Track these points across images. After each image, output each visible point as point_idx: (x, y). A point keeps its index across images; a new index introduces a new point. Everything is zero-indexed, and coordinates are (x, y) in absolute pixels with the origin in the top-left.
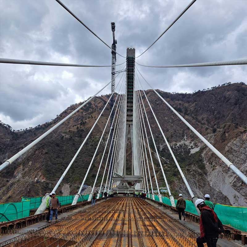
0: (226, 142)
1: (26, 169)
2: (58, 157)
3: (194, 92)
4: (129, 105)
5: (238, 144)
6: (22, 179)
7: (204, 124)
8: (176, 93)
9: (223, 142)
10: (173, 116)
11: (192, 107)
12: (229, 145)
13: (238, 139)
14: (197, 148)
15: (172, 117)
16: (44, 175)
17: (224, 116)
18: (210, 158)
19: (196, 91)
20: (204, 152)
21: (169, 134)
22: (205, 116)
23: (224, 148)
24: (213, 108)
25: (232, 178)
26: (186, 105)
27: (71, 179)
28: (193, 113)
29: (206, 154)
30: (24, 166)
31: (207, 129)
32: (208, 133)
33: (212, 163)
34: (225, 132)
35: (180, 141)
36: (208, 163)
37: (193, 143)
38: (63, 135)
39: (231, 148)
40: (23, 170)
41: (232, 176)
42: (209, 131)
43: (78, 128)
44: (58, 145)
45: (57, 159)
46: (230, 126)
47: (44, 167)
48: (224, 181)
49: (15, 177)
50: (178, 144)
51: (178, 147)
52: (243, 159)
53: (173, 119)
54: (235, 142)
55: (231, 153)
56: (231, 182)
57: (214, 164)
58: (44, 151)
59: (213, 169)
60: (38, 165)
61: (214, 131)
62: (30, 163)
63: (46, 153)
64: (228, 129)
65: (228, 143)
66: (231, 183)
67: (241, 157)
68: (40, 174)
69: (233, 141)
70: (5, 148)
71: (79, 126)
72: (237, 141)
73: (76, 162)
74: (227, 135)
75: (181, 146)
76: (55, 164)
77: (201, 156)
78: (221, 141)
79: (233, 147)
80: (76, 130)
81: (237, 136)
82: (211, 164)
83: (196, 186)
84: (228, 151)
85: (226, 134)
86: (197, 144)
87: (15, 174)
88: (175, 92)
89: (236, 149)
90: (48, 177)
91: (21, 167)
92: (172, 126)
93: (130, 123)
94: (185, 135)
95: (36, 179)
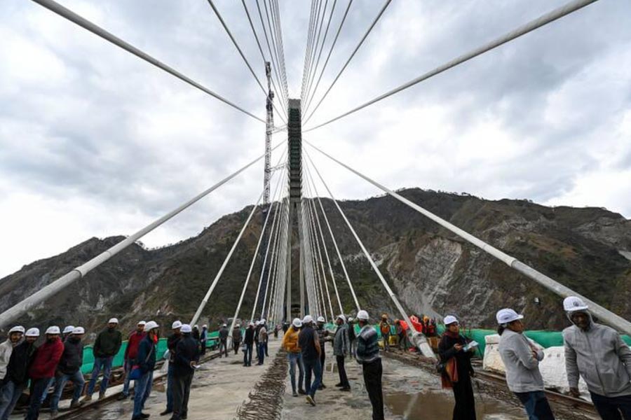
0: (414, 252)
1: (150, 298)
2: (196, 278)
4: (294, 173)
5: (430, 252)
6: (140, 314)
7: (383, 232)
9: (410, 251)
11: (366, 215)
12: (419, 254)
13: (428, 247)
16: (172, 306)
17: (404, 223)
18: (398, 273)
20: (389, 265)
21: (343, 245)
22: (382, 223)
23: (414, 259)
25: (430, 296)
26: (360, 212)
27: (212, 309)
28: (368, 220)
29: (392, 267)
30: (146, 293)
31: (388, 238)
32: (390, 243)
34: (411, 239)
35: (358, 254)
36: (396, 279)
38: (208, 249)
39: (423, 258)
40: (145, 299)
41: (429, 294)
42: (390, 240)
43: (228, 240)
44: (198, 262)
45: (195, 281)
46: (415, 232)
47: (173, 293)
48: (420, 301)
49: (132, 310)
50: (356, 258)
52: (439, 272)
54: (425, 250)
55: (423, 264)
57: (404, 279)
58: (178, 271)
59: (405, 287)
60: (166, 291)
61: (397, 239)
62: (157, 289)
63: (180, 273)
64: (415, 236)
65: (418, 251)
66: (430, 303)
68: (166, 303)
69: (422, 249)
70: (130, 272)
71: (229, 237)
72: (427, 249)
73: (222, 284)
74: (414, 242)
75: (359, 259)
76: (191, 288)
77: (387, 271)
79: (424, 257)
80: (225, 243)
81: (427, 242)
82: (401, 280)
83: (390, 309)
84: (419, 262)
87: (133, 306)
89: (427, 259)
90: (177, 308)
91: (143, 296)
92: (347, 237)
93: (296, 200)
95: (159, 311)
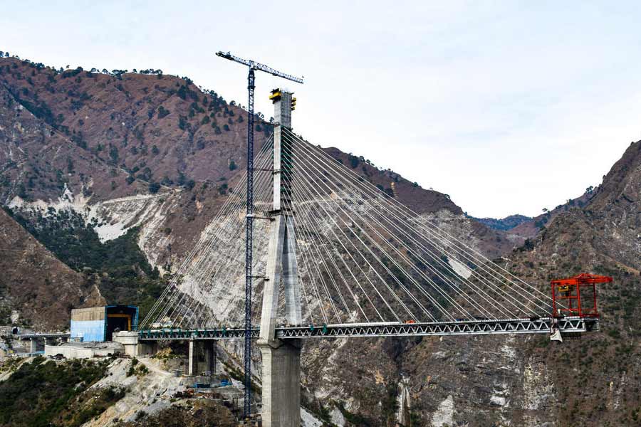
0: (199, 222)
3: (65, 69)
5: (230, 230)
8: (11, 56)
9: (190, 220)
10: (22, 127)
12: (209, 229)
13: (228, 220)
14: (112, 224)
15: (19, 127)
19: (71, 68)
20: (141, 238)
24: (123, 124)
25: (223, 304)
29: (148, 245)
31: (130, 181)
32: (136, 192)
33: (169, 266)
34: (194, 199)
35: (57, 201)
36: (160, 268)
37: (94, 208)
39: (215, 237)
41: (220, 297)
42: (137, 186)
50: (56, 209)
51: (59, 218)
53: (19, 132)
54: (222, 225)
56: (222, 311)
57: (176, 269)
61: (155, 189)
64: (203, 193)
65: (207, 223)
66: (221, 313)
67: (240, 260)
69: (216, 221)
72: (226, 224)
74: (199, 205)
75: (64, 215)
77: (136, 249)
78: (185, 218)
79: (218, 235)
81: (228, 210)
82: (169, 269)
85: (198, 203)
86: (108, 216)
88: (7, 54)
89: (225, 240)
92: (23, 155)
94: (65, 186)
